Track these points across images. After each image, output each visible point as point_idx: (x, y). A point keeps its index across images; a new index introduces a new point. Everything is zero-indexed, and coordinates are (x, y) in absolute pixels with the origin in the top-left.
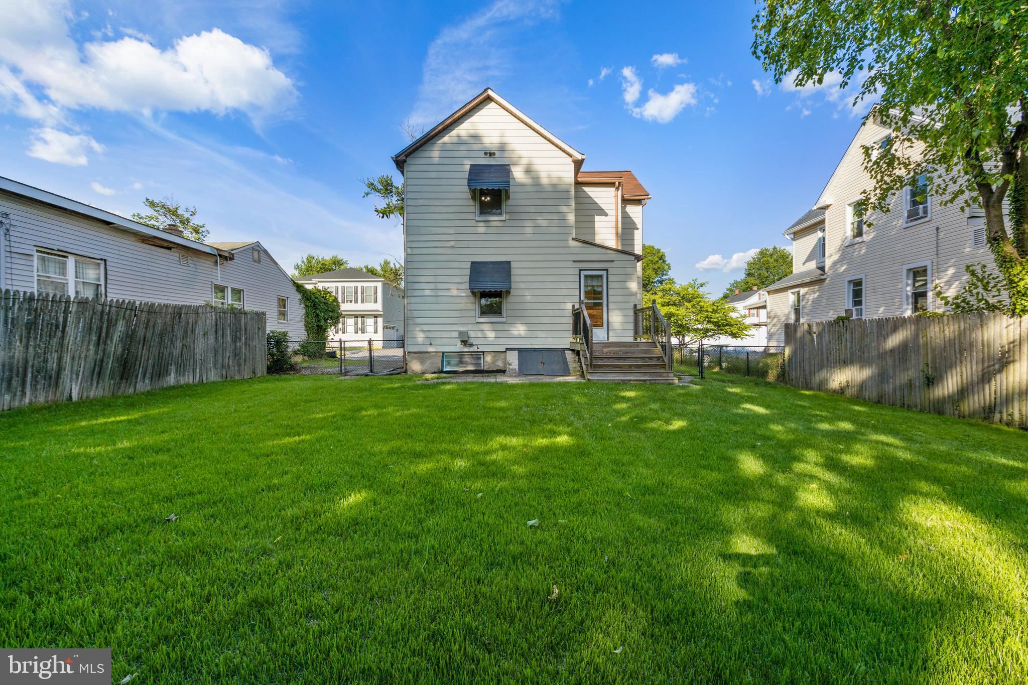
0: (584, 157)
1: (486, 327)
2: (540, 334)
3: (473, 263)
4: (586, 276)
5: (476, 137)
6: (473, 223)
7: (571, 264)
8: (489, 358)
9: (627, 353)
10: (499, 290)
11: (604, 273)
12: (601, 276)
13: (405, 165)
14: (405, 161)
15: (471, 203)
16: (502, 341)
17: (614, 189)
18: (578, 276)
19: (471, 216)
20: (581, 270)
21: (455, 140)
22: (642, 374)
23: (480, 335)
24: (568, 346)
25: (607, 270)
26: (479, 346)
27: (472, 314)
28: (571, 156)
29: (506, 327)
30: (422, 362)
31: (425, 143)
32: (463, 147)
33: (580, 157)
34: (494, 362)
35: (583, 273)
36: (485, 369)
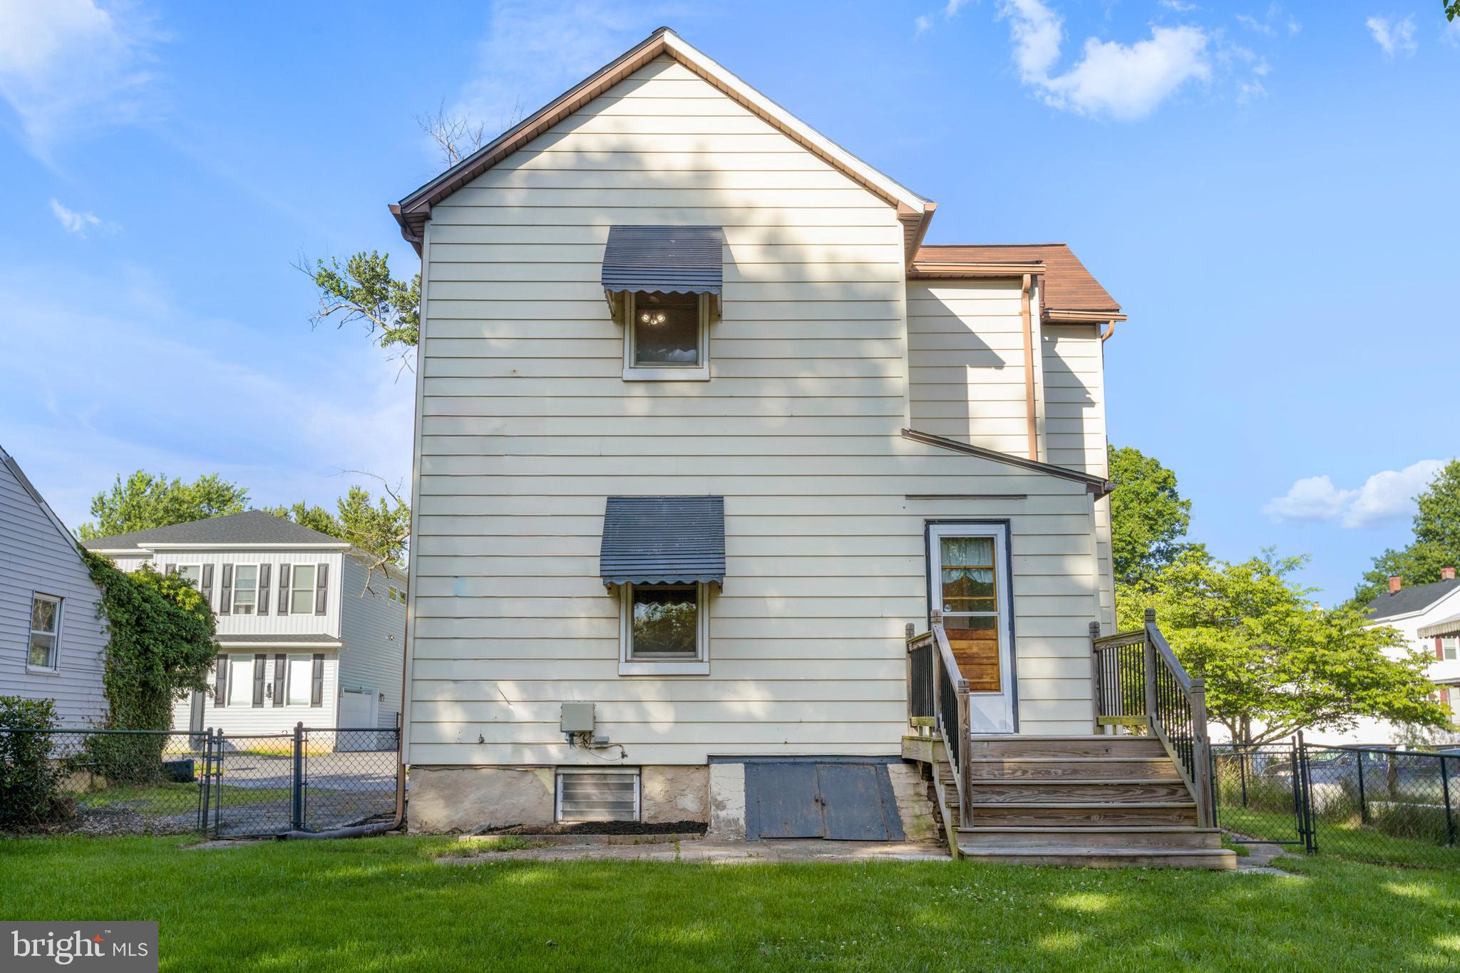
0: (930, 207)
1: (648, 691)
2: (808, 712)
3: (612, 500)
4: (946, 541)
5: (624, 155)
6: (616, 387)
7: (899, 505)
8: (655, 787)
9: (1075, 772)
10: (688, 581)
11: (998, 532)
12: (990, 540)
13: (428, 226)
14: (427, 217)
15: (612, 330)
16: (694, 733)
17: (1018, 293)
18: (921, 541)
19: (612, 368)
20: (929, 523)
21: (568, 161)
22: (1123, 839)
23: (629, 714)
24: (897, 750)
25: (1006, 522)
26: (627, 749)
27: (608, 650)
28: (894, 204)
29: (709, 690)
30: (452, 796)
31: (486, 169)
32: (592, 180)
33: (919, 207)
34: (671, 798)
35: (937, 532)
36: (645, 819)
